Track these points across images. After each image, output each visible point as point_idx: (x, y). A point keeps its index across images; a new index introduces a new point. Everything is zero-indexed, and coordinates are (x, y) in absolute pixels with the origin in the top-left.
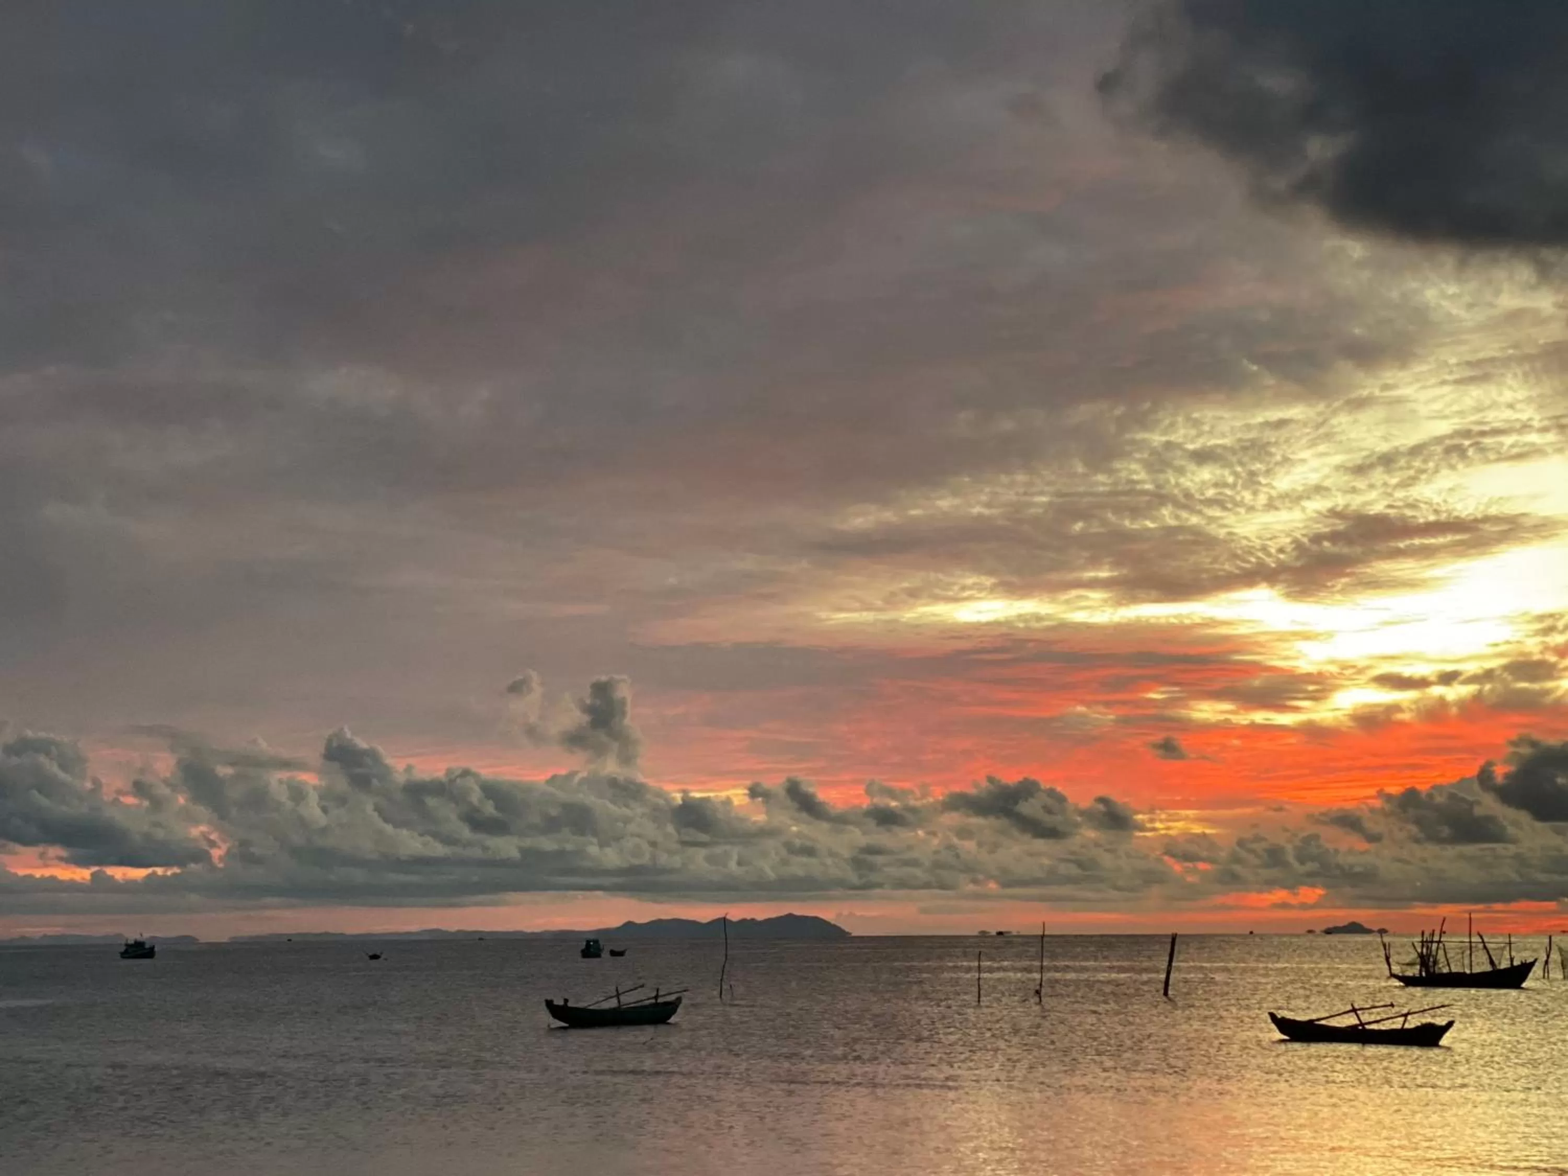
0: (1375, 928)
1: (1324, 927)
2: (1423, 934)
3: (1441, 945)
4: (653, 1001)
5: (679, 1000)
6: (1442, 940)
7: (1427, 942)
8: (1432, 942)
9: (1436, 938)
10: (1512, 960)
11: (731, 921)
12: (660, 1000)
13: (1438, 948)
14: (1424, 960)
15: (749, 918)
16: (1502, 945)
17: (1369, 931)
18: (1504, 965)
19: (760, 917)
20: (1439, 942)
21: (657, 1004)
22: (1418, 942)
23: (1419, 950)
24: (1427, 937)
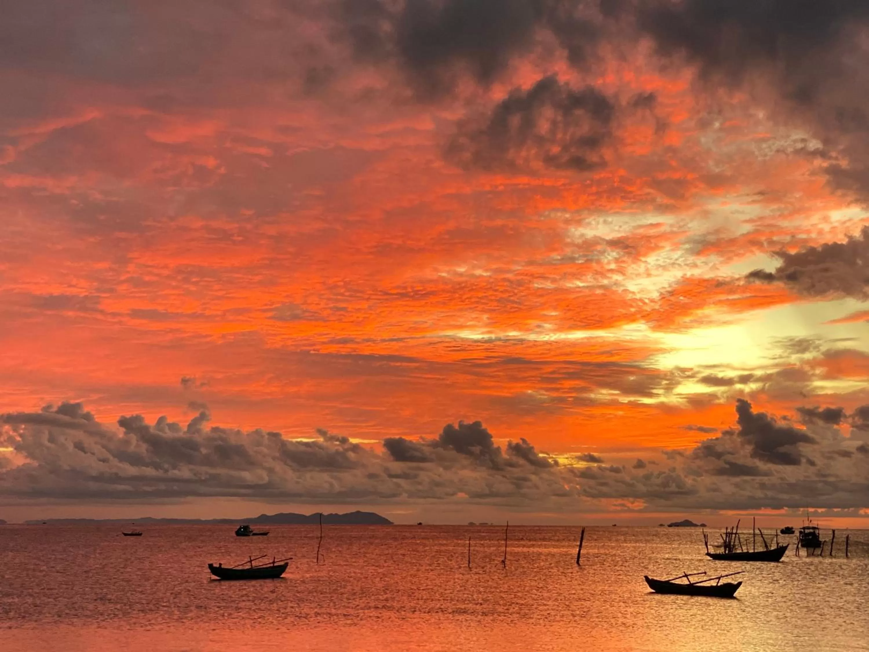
0: (699, 524)
1: (669, 523)
2: (727, 528)
3: (737, 535)
4: (272, 565)
5: (287, 564)
6: (738, 532)
7: (729, 533)
8: (732, 533)
9: (734, 531)
10: (778, 544)
11: (323, 515)
12: (275, 565)
13: (735, 537)
14: (727, 545)
15: (334, 513)
16: (772, 536)
17: (696, 526)
18: (773, 547)
19: (341, 513)
20: (736, 534)
21: (274, 567)
22: (724, 533)
23: (725, 539)
24: (729, 530)
